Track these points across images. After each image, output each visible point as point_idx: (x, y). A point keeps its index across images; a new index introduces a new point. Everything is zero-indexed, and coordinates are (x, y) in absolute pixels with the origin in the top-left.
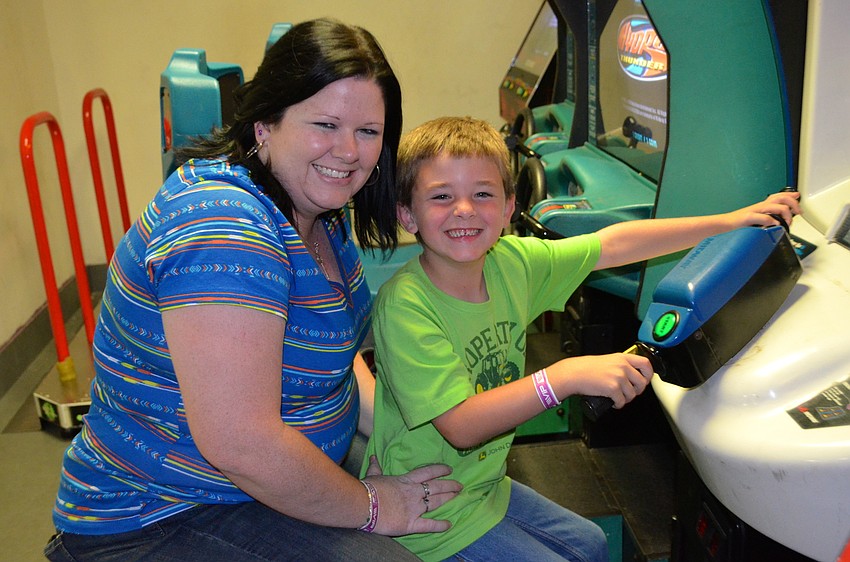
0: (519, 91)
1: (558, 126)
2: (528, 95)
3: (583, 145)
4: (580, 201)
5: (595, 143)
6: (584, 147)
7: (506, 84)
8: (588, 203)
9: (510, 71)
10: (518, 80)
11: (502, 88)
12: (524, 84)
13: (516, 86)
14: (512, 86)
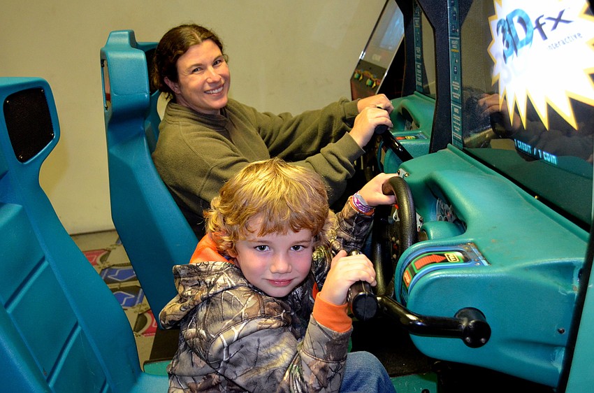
0: (369, 82)
1: (411, 120)
2: (377, 86)
3: (446, 147)
4: (465, 244)
5: (461, 146)
6: (447, 150)
7: (356, 76)
8: (477, 247)
9: (359, 63)
10: (366, 73)
11: (353, 79)
12: (372, 76)
13: (365, 78)
14: (361, 78)
